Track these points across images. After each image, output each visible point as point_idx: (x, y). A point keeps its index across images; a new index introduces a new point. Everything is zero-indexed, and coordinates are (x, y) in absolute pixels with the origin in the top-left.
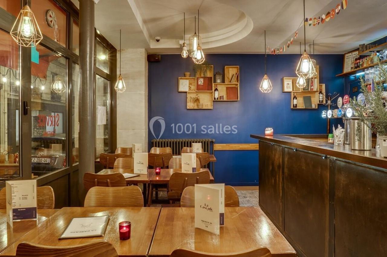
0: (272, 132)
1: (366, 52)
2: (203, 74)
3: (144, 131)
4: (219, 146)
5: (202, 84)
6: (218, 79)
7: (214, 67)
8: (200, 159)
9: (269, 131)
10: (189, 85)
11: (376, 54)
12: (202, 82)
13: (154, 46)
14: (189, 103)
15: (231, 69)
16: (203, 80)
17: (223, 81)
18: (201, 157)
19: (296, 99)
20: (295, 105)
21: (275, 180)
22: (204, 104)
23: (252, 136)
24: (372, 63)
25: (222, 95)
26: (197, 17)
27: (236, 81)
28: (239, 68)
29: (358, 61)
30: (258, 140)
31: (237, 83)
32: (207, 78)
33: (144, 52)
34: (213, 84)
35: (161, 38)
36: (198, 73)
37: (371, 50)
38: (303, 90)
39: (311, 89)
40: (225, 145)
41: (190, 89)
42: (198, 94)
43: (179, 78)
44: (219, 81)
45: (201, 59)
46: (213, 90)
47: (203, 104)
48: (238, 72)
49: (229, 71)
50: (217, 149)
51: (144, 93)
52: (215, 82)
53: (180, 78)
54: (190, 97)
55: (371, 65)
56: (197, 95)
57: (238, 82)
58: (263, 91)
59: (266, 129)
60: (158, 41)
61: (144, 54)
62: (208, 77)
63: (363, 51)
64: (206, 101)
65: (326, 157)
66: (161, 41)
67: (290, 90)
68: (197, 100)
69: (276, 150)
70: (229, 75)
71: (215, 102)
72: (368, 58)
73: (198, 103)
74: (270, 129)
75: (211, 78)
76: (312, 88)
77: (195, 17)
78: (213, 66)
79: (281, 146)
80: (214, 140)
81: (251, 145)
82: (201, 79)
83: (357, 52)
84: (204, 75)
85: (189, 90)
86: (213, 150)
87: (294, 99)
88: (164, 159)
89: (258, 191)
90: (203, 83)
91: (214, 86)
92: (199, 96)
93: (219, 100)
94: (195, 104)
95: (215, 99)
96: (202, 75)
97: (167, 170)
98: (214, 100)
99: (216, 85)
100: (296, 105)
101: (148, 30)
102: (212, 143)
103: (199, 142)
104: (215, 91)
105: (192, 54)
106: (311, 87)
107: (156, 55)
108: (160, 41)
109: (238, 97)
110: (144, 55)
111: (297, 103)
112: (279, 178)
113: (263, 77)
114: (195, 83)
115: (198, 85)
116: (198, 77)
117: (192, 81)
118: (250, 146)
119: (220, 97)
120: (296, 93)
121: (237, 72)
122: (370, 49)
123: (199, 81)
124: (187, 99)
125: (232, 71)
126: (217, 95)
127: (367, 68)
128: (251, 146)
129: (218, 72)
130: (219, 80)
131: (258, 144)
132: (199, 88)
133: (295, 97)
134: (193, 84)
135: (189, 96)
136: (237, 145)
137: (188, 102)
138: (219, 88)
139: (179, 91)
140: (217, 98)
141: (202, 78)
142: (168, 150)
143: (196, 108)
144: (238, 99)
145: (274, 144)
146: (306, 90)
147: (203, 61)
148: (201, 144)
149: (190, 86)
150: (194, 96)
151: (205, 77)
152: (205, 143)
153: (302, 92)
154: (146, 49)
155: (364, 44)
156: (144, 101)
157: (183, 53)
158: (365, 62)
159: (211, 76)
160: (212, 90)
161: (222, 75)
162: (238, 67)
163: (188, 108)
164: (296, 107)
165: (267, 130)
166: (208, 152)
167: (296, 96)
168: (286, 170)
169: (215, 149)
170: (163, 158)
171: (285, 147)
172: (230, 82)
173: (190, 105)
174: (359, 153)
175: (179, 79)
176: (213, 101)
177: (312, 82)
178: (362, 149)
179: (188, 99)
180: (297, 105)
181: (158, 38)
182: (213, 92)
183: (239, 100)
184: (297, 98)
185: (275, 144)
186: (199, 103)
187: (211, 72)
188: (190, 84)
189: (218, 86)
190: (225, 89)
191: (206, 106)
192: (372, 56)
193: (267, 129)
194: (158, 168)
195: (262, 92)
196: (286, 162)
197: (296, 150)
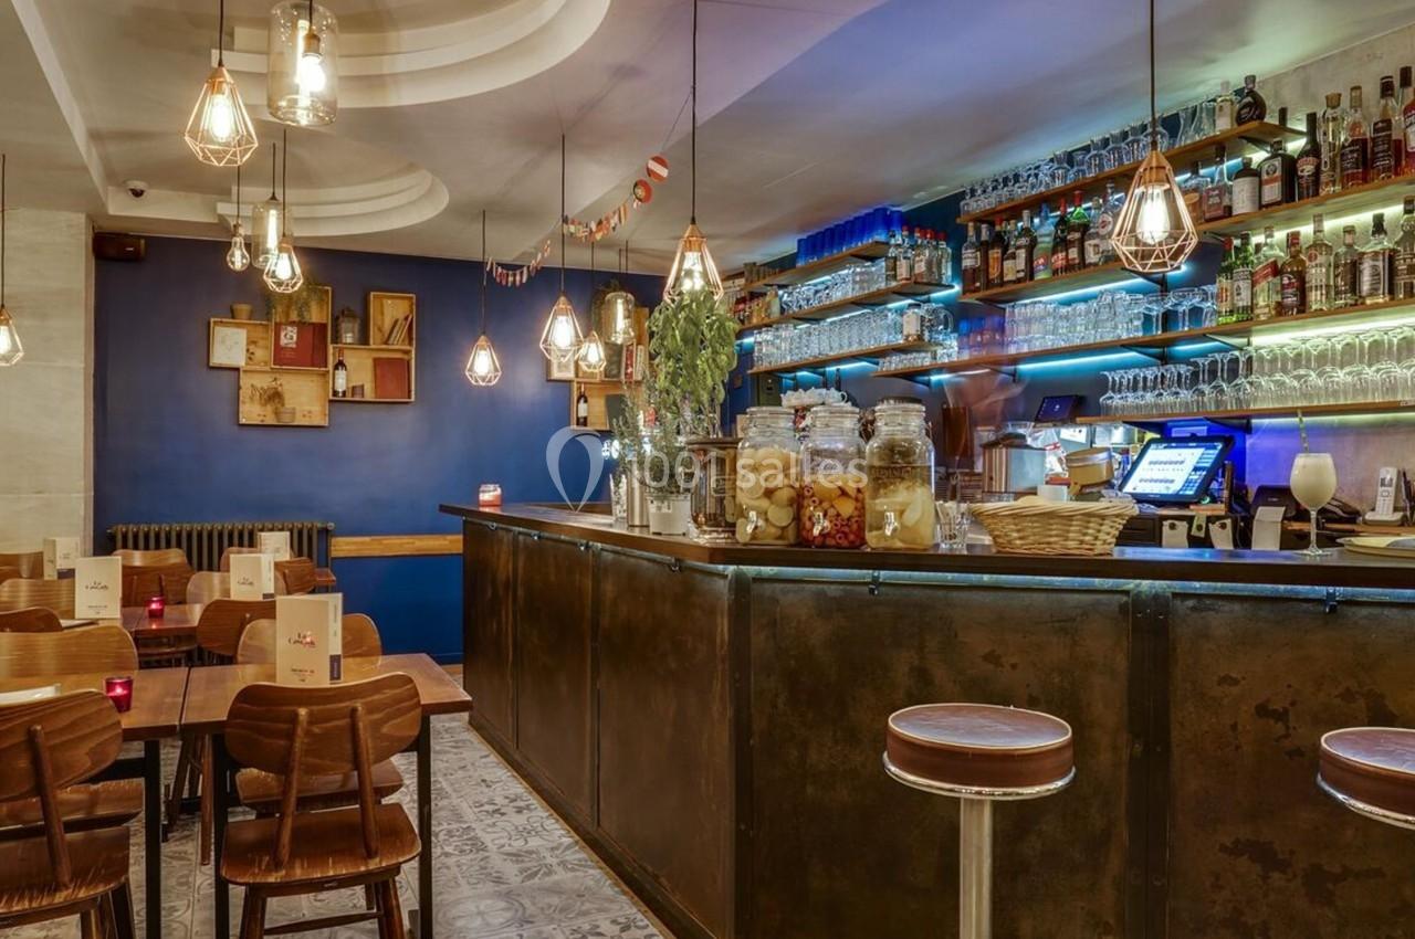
0: (497, 497)
1: (758, 286)
2: (296, 312)
3: (82, 495)
4: (348, 544)
5: (294, 346)
6: (346, 332)
7: (333, 292)
8: (284, 575)
9: (489, 494)
10: (248, 344)
11: (777, 295)
12: (292, 338)
13: (120, 207)
14: (247, 405)
15: (389, 302)
16: (295, 331)
17: (364, 339)
18: (287, 571)
19: (586, 401)
20: (582, 420)
21: (499, 623)
22: (298, 408)
23: (444, 509)
24: (768, 316)
25: (360, 383)
26: (279, 144)
27: (407, 342)
28: (414, 301)
29: (741, 306)
30: (459, 520)
31: (408, 348)
32: (311, 327)
33: (83, 226)
34: (330, 348)
35: (151, 187)
36: (280, 309)
37: (766, 281)
38: (606, 376)
39: (626, 374)
40: (367, 539)
41: (250, 359)
42: (278, 376)
43: (212, 320)
44: (348, 338)
45: (292, 278)
46: (330, 367)
47: (294, 409)
48: (411, 312)
49: (382, 305)
50: (341, 554)
51: (82, 365)
52: (336, 339)
53: (215, 322)
54: (252, 386)
55: (766, 321)
56: (275, 379)
57: (410, 344)
58: (477, 381)
59: (481, 489)
60: (138, 193)
61: (84, 231)
62: (313, 324)
63: (752, 282)
64: (305, 399)
65: (587, 547)
66: (151, 193)
67: (570, 375)
68: (274, 397)
69: (500, 541)
70: (383, 320)
71: (337, 405)
72: (761, 301)
73: (279, 406)
74: (491, 487)
75: (323, 327)
76: (629, 371)
77: (274, 145)
78: (329, 288)
79: (511, 531)
80: (331, 525)
81: (449, 537)
82: (289, 328)
83: (742, 281)
84: (300, 315)
85: (247, 364)
86: (327, 557)
87: (578, 402)
88: (164, 584)
89: (462, 675)
90: (297, 343)
91: (334, 354)
92: (284, 383)
93: (349, 398)
94: (269, 408)
95: (335, 393)
96: (294, 316)
97: (181, 607)
98: (331, 397)
99: (341, 350)
100: (585, 418)
101: (105, 161)
102: (325, 533)
103: (282, 530)
104: (336, 368)
105: (261, 259)
106: (627, 368)
107: (126, 235)
108: (145, 194)
109: (410, 391)
110: (83, 237)
111: (589, 412)
112: (507, 617)
113: (476, 341)
114: (266, 339)
115: (278, 348)
116: (278, 320)
117: (259, 333)
118: (447, 542)
119: (354, 388)
120: (585, 383)
121: (408, 313)
122: (764, 278)
123: (283, 334)
124: (241, 392)
125: (391, 310)
126: (341, 381)
127: (759, 328)
128: (451, 542)
129: (349, 310)
130: (349, 335)
131: (461, 537)
132: (282, 358)
133: (582, 397)
134: (261, 343)
135: (246, 382)
136: (406, 541)
137: (244, 403)
138: (350, 359)
139: (211, 364)
140: (344, 393)
141: (292, 323)
142: (175, 556)
143: (270, 420)
144: (409, 397)
145: (496, 528)
146: (614, 376)
147: (299, 285)
148: (287, 534)
149: (252, 348)
150: (263, 382)
151: (305, 323)
152: (300, 533)
153: (603, 382)
154: (90, 218)
155: (754, 264)
156: (81, 392)
157: (233, 255)
158: (756, 312)
159: (324, 322)
160: (326, 367)
161: (358, 321)
162: (411, 298)
163: (243, 421)
164: (585, 424)
165: (484, 492)
166: (310, 556)
167: (586, 394)
168: (520, 592)
169: (334, 554)
170: (160, 578)
171: (520, 533)
172: (386, 343)
173: (251, 412)
174: (641, 532)
175: (212, 325)
176: (331, 401)
177: (630, 355)
178: (645, 524)
179: (245, 393)
180: (589, 419)
181: (139, 185)
182: (328, 372)
183: (413, 399)
184: (589, 399)
185: (501, 525)
186: (283, 405)
187: (325, 307)
188: (251, 342)
189: (346, 352)
190: (369, 363)
191: (304, 416)
192: (768, 299)
193: (483, 488)
194: (155, 599)
195: (473, 382)
196: (520, 571)
197: (539, 537)
